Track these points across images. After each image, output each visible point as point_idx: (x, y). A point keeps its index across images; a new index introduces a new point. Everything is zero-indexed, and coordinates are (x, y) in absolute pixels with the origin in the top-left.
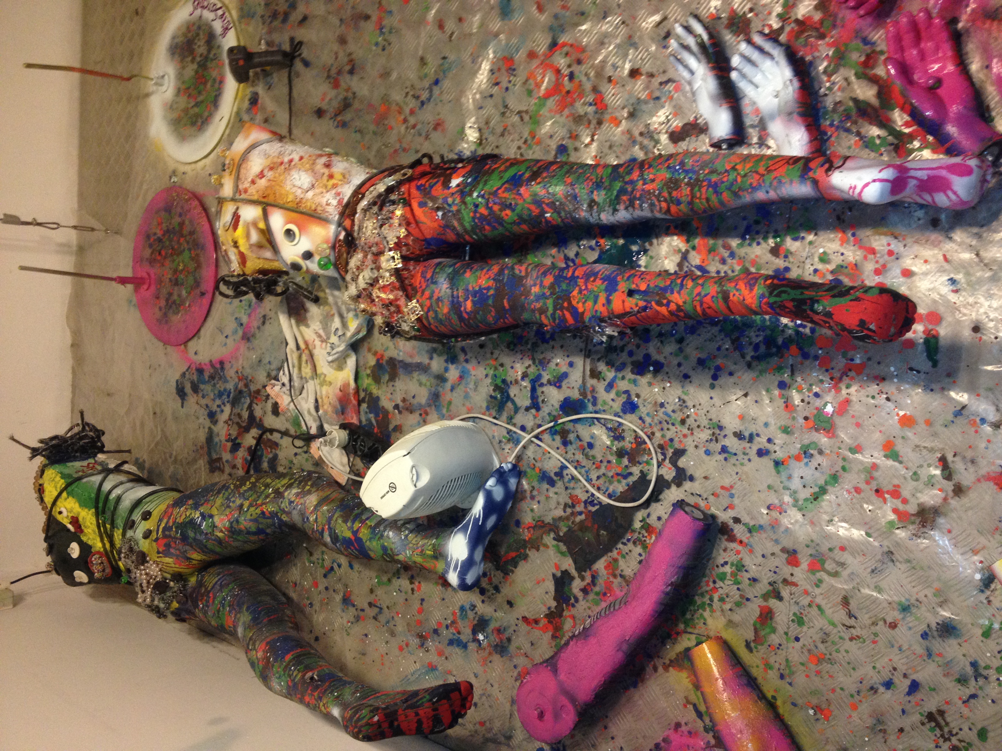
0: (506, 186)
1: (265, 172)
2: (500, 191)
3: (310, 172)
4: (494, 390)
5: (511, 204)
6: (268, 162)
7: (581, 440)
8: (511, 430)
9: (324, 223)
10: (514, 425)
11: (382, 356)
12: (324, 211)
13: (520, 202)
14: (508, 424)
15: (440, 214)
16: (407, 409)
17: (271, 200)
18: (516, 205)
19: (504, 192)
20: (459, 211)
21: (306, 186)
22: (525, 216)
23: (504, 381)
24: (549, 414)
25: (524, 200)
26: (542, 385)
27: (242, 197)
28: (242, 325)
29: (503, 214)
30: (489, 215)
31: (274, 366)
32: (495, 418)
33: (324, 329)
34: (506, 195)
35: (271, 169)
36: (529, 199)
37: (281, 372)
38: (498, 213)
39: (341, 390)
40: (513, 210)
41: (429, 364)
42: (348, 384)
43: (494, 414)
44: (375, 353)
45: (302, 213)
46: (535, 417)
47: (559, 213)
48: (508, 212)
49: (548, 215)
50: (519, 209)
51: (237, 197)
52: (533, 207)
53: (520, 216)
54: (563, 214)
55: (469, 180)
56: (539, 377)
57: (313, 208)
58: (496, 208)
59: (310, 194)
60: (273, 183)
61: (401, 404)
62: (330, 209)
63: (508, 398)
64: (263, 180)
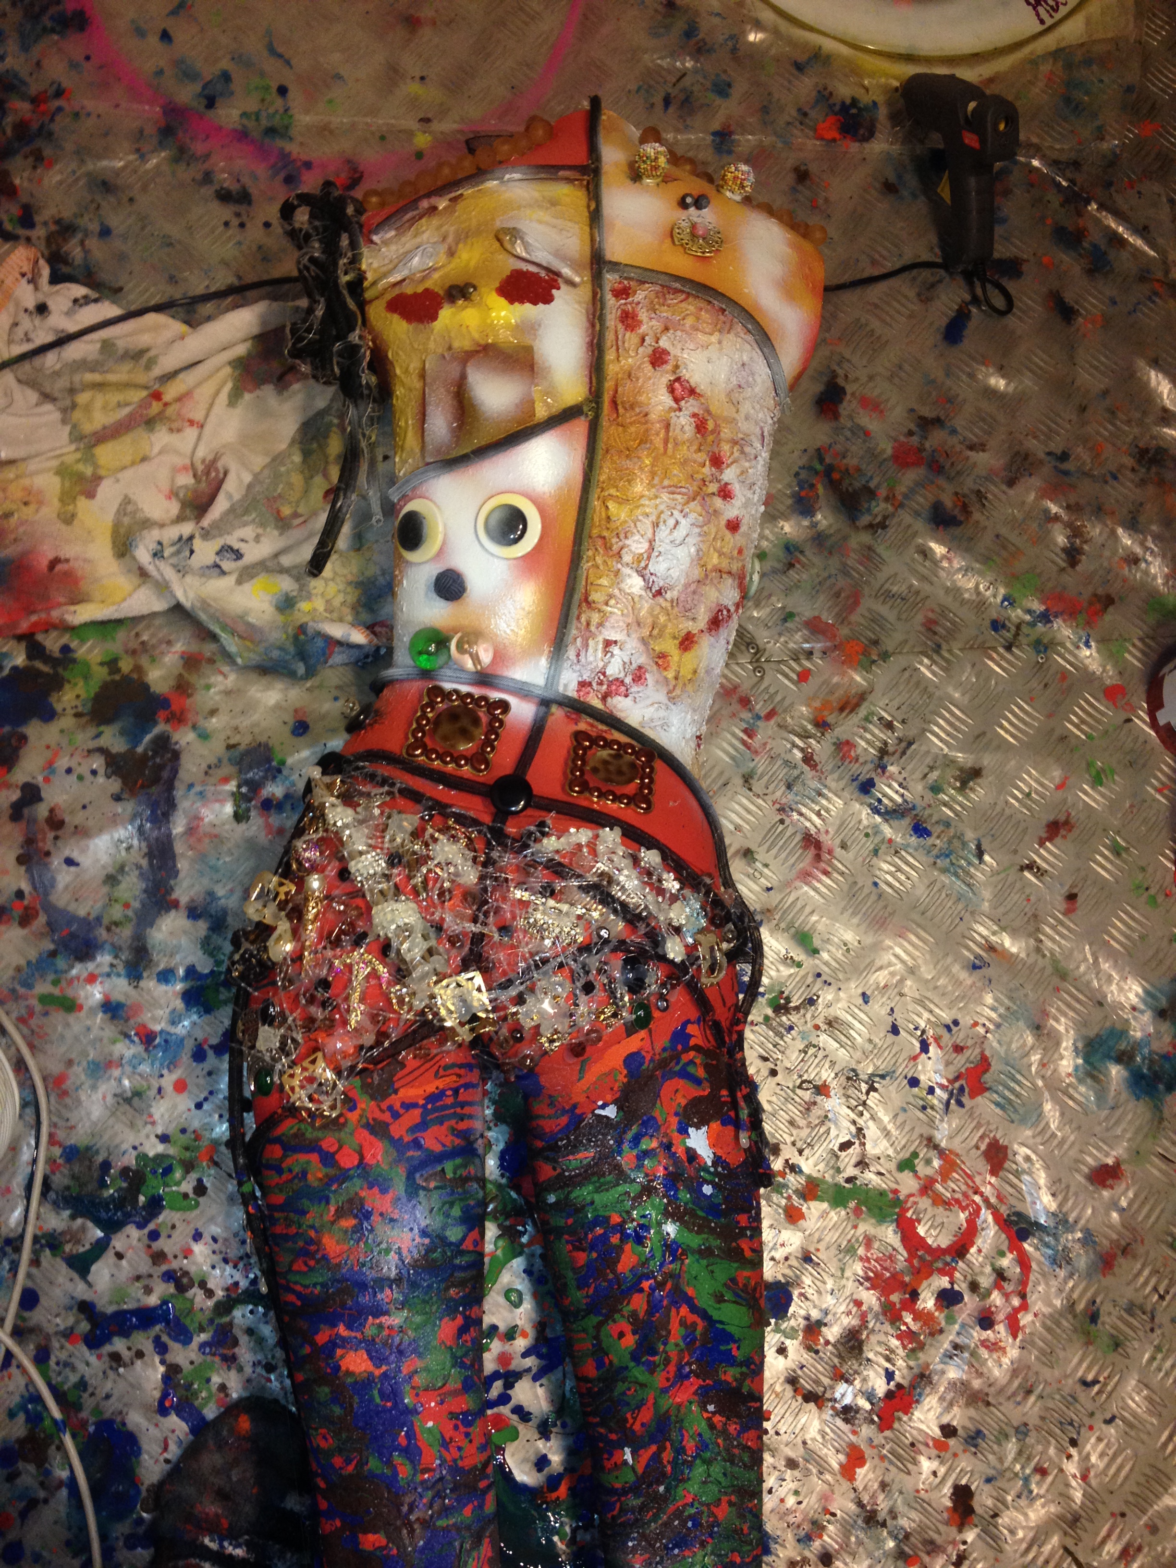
0: (701, 1325)
1: (690, 406)
2: (684, 1310)
3: (697, 573)
4: (125, 1171)
5: (653, 1352)
6: (719, 405)
7: (24, 1515)
8: (18, 1250)
9: (552, 633)
10: (35, 1262)
11: (178, 719)
12: (588, 634)
13: (658, 1380)
14: (36, 1239)
15: (611, 1112)
16: (30, 841)
17: (609, 432)
18: (652, 1369)
19: (683, 1323)
20: (622, 1176)
21: (659, 567)
22: (620, 1387)
23: (155, 1205)
24: (82, 1384)
25: (664, 1391)
26: (161, 1348)
27: (611, 301)
28: (211, 103)
29: (623, 1323)
30: (618, 1279)
31: (97, 249)
32: (46, 1185)
33: (232, 510)
34: (677, 1333)
35: (701, 427)
36: (666, 1403)
37: (80, 291)
38: (627, 1309)
39: (55, 562)
40: (635, 1357)
41: (175, 905)
42: (77, 599)
43: (60, 1180)
44: (183, 687)
45: (576, 559)
46: (68, 1334)
47: (634, 1489)
48: (630, 1341)
49: (628, 1456)
50: (638, 1373)
51: (610, 279)
52: (646, 1415)
53: (617, 1374)
54: (634, 1502)
55: (707, 1190)
56: (183, 1335)
57: (595, 596)
58: (638, 1303)
59: (634, 584)
60: (658, 441)
61: (42, 811)
62: (594, 656)
63: (112, 1227)
64: (666, 400)
